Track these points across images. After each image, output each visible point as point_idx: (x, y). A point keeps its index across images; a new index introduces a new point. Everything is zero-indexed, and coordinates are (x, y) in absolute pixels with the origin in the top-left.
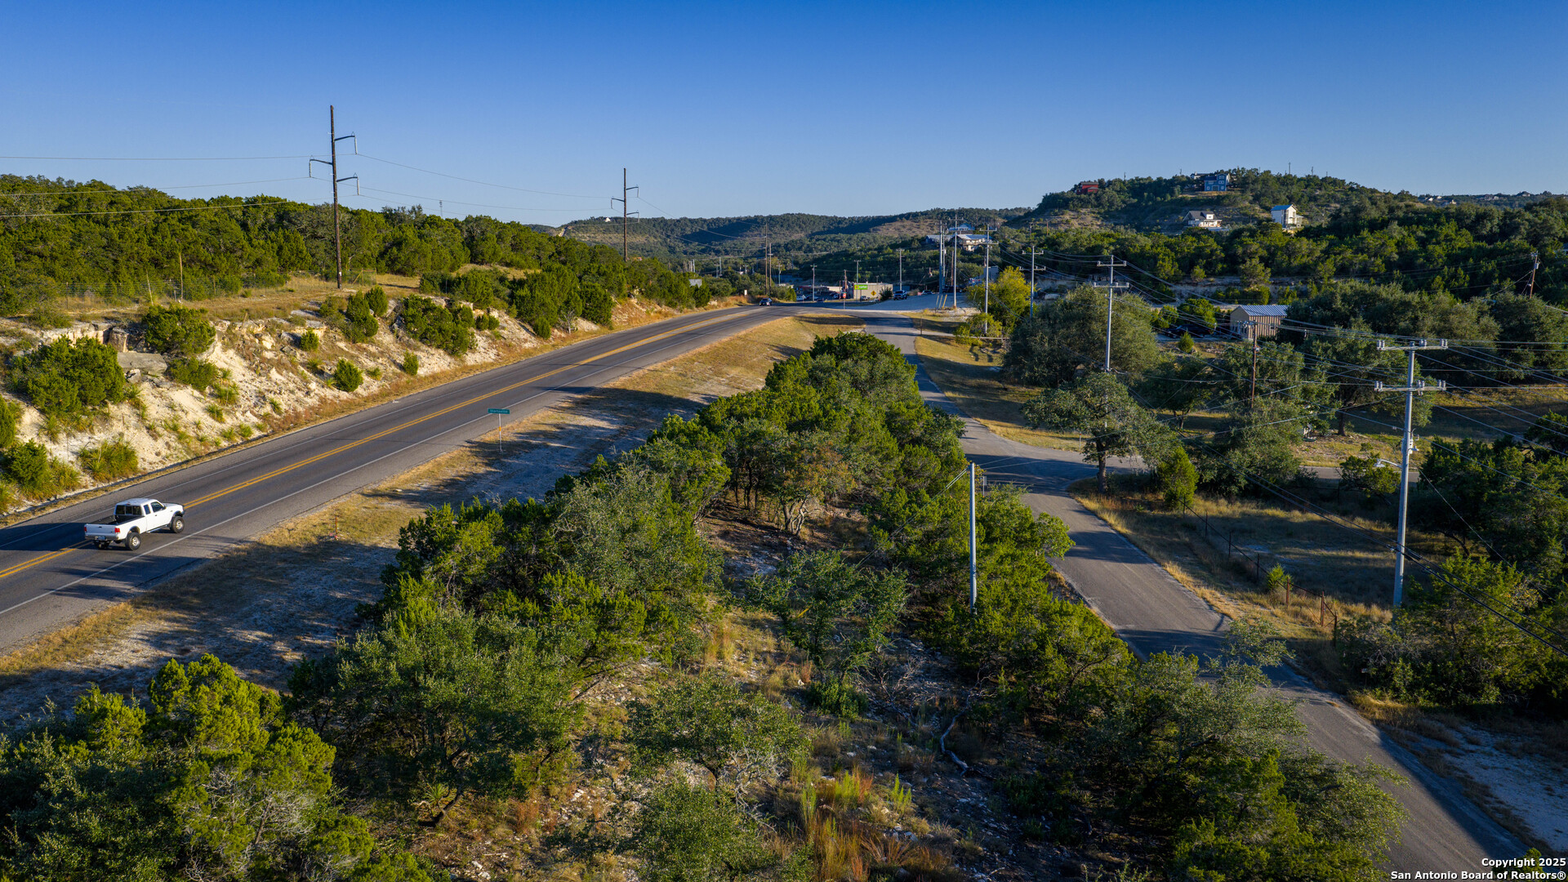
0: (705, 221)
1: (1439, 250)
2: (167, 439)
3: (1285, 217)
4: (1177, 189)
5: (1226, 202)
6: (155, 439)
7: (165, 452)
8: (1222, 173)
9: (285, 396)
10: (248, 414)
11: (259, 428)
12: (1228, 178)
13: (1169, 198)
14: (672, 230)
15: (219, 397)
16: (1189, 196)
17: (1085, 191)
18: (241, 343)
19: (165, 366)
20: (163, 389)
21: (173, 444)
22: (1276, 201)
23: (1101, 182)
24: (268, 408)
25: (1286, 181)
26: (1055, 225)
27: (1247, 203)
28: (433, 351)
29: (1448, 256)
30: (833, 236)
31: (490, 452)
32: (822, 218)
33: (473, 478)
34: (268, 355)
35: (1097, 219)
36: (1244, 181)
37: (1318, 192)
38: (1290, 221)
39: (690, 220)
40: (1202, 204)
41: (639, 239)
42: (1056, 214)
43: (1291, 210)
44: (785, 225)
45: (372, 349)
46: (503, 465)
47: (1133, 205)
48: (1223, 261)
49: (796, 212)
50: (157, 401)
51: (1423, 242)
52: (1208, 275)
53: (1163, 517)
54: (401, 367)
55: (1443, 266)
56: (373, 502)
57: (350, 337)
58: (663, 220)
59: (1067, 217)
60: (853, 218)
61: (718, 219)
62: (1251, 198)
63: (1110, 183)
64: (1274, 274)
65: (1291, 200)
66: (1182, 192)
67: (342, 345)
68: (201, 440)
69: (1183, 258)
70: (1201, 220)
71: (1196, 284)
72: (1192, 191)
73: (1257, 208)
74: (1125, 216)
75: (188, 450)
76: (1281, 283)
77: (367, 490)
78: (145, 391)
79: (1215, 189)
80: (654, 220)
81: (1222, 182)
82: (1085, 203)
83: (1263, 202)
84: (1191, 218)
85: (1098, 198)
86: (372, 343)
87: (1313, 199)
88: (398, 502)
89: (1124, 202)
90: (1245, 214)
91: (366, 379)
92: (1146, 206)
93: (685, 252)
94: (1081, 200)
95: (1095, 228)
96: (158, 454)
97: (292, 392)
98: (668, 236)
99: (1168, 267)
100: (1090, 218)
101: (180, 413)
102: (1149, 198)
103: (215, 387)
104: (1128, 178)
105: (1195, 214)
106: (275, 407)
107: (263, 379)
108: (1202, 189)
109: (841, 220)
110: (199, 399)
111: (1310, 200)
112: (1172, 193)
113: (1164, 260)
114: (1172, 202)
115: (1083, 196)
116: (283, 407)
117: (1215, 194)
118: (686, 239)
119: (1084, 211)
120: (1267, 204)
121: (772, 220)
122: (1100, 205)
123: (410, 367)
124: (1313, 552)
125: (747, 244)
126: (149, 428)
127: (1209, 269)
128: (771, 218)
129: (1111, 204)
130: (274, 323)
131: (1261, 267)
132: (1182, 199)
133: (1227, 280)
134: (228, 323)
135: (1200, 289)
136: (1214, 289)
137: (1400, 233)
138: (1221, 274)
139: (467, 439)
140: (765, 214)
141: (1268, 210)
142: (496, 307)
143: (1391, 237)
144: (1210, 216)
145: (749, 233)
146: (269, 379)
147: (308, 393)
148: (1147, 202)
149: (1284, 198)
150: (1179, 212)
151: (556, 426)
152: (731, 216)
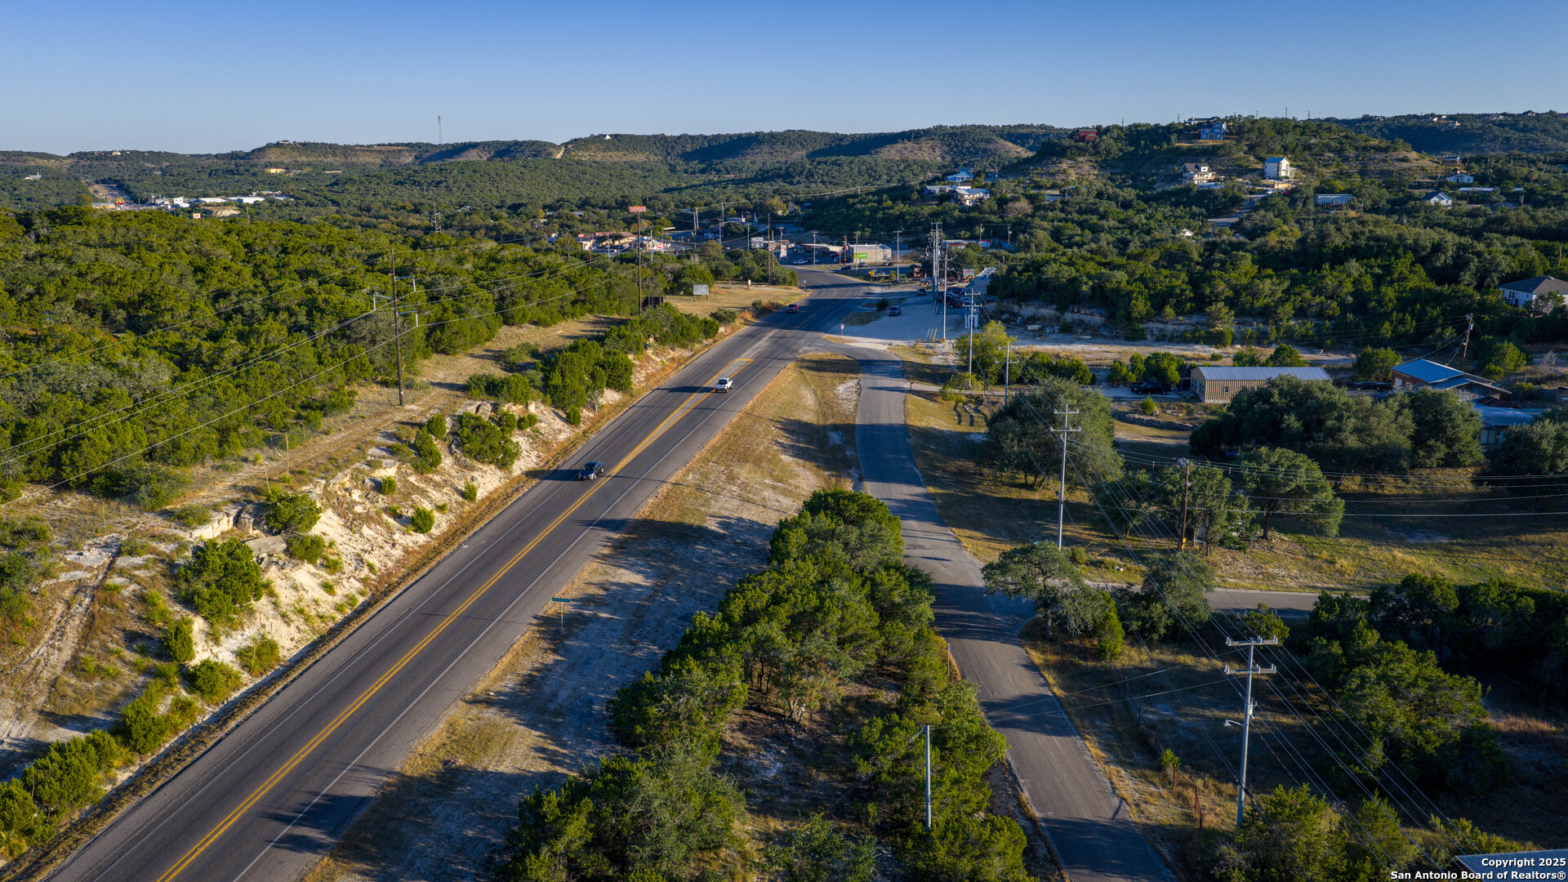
0: (705, 137)
1: (1390, 292)
2: (297, 623)
3: (1278, 169)
4: (1174, 137)
5: (1221, 152)
6: (289, 625)
7: (297, 636)
8: (1219, 121)
9: (376, 552)
10: (352, 580)
11: (362, 594)
12: (1224, 126)
13: (1165, 146)
14: (673, 147)
15: (327, 567)
16: (1185, 145)
17: (1083, 139)
18: (335, 500)
19: (284, 546)
20: (287, 570)
21: (302, 627)
22: (1270, 151)
23: (1099, 128)
24: (366, 570)
25: (1280, 126)
26: (1053, 175)
27: (1242, 154)
28: (485, 468)
29: (1398, 299)
30: (834, 158)
31: (555, 630)
32: (823, 134)
33: (546, 669)
34: (359, 509)
35: (1094, 168)
36: (1240, 129)
37: (1313, 141)
38: (1283, 174)
39: (691, 137)
40: (1198, 155)
41: (639, 158)
42: (1054, 163)
43: (1285, 163)
44: (787, 143)
45: (437, 478)
46: (567, 651)
47: (1130, 153)
48: (1191, 300)
49: (796, 128)
50: (283, 583)
51: (1378, 280)
52: (1177, 314)
53: (1094, 668)
54: (463, 495)
55: (1392, 312)
56: (475, 710)
57: (418, 470)
58: (663, 137)
59: (1065, 166)
60: (855, 135)
61: (718, 136)
62: (1246, 148)
63: (1108, 129)
64: (1236, 315)
65: (1286, 150)
66: (1179, 140)
67: (412, 479)
68: (321, 617)
69: (1156, 294)
70: (1196, 173)
71: (1166, 323)
72: (1190, 139)
73: (1252, 158)
74: (1122, 165)
75: (313, 630)
76: (1244, 323)
77: (469, 697)
78: (273, 574)
79: (1211, 138)
80: (655, 137)
81: (1217, 131)
82: (1082, 152)
83: (1257, 153)
84: (1185, 170)
85: (1095, 146)
86: (437, 473)
87: (1307, 147)
88: (493, 710)
89: (1121, 150)
90: (1239, 166)
91: (436, 515)
92: (1143, 155)
93: (686, 172)
94: (1079, 148)
95: (1092, 177)
96: (292, 640)
97: (381, 547)
98: (669, 154)
99: (1140, 306)
100: (1086, 167)
101: (302, 592)
102: (1146, 147)
103: (325, 558)
104: (1125, 125)
105: (1190, 166)
106: (371, 568)
107: (357, 535)
108: (1199, 137)
109: (843, 137)
110: (313, 575)
111: (1304, 149)
112: (1169, 141)
113: (1137, 299)
114: (1168, 151)
115: (1081, 144)
116: (377, 565)
117: (1211, 143)
118: (687, 157)
119: (1081, 159)
120: (1262, 155)
121: (773, 137)
122: (1097, 153)
123: (468, 494)
124: (1208, 713)
125: (748, 162)
126: (283, 616)
127: (1179, 310)
128: (772, 135)
129: (1109, 152)
130: (357, 469)
131: (1225, 310)
132: (1178, 148)
133: (1195, 319)
134: (324, 482)
135: (1170, 327)
136: (1182, 328)
137: (1358, 269)
138: (1191, 312)
139: (534, 613)
140: (766, 131)
141: (1262, 160)
142: (534, 399)
143: (1349, 276)
144: (1205, 169)
145: (749, 151)
146: (362, 535)
147: (394, 545)
148: (1143, 150)
149: (1278, 147)
150: (1175, 163)
151: (602, 586)
152: (732, 132)
